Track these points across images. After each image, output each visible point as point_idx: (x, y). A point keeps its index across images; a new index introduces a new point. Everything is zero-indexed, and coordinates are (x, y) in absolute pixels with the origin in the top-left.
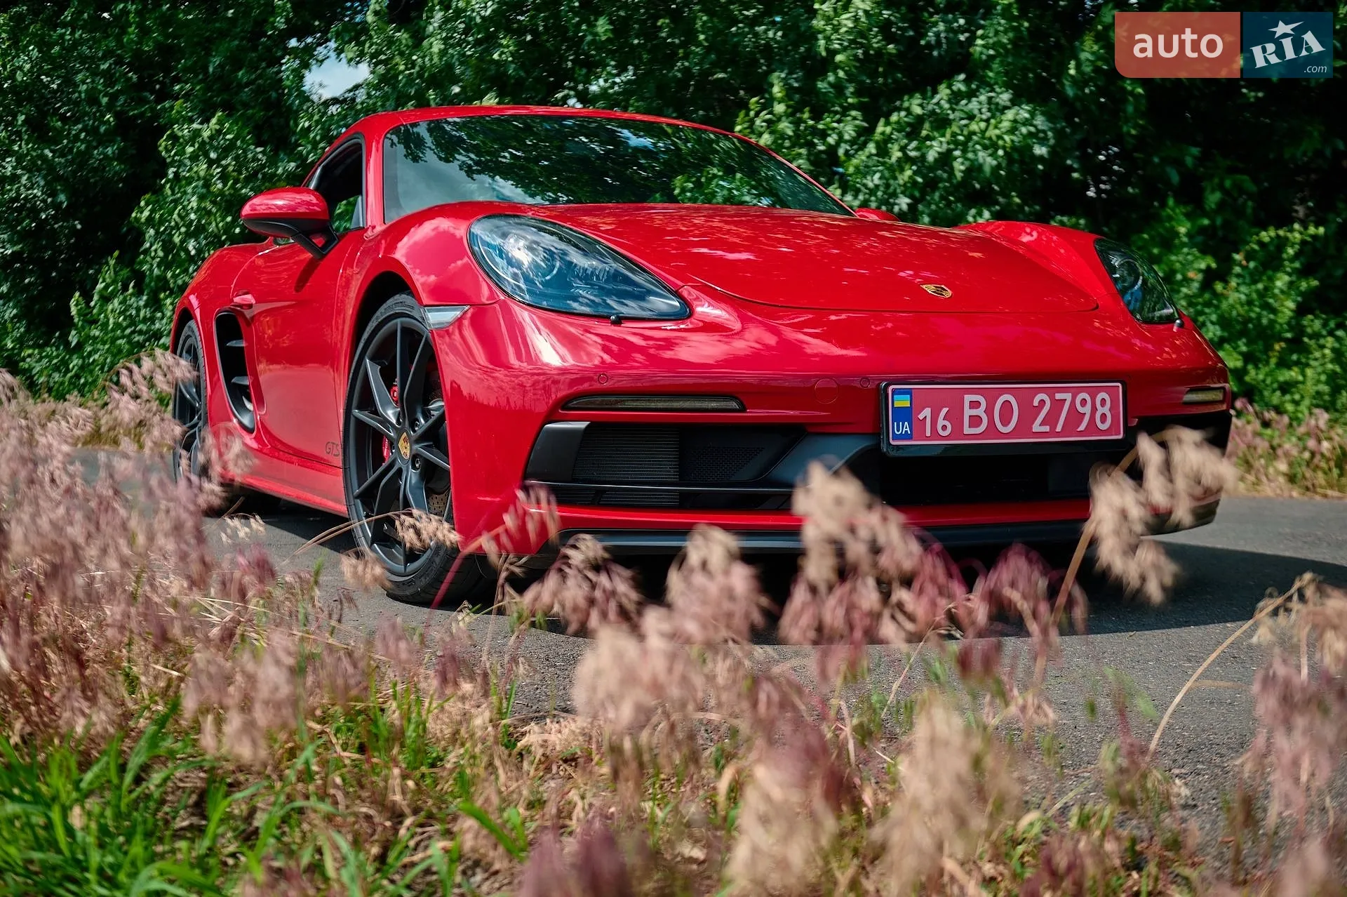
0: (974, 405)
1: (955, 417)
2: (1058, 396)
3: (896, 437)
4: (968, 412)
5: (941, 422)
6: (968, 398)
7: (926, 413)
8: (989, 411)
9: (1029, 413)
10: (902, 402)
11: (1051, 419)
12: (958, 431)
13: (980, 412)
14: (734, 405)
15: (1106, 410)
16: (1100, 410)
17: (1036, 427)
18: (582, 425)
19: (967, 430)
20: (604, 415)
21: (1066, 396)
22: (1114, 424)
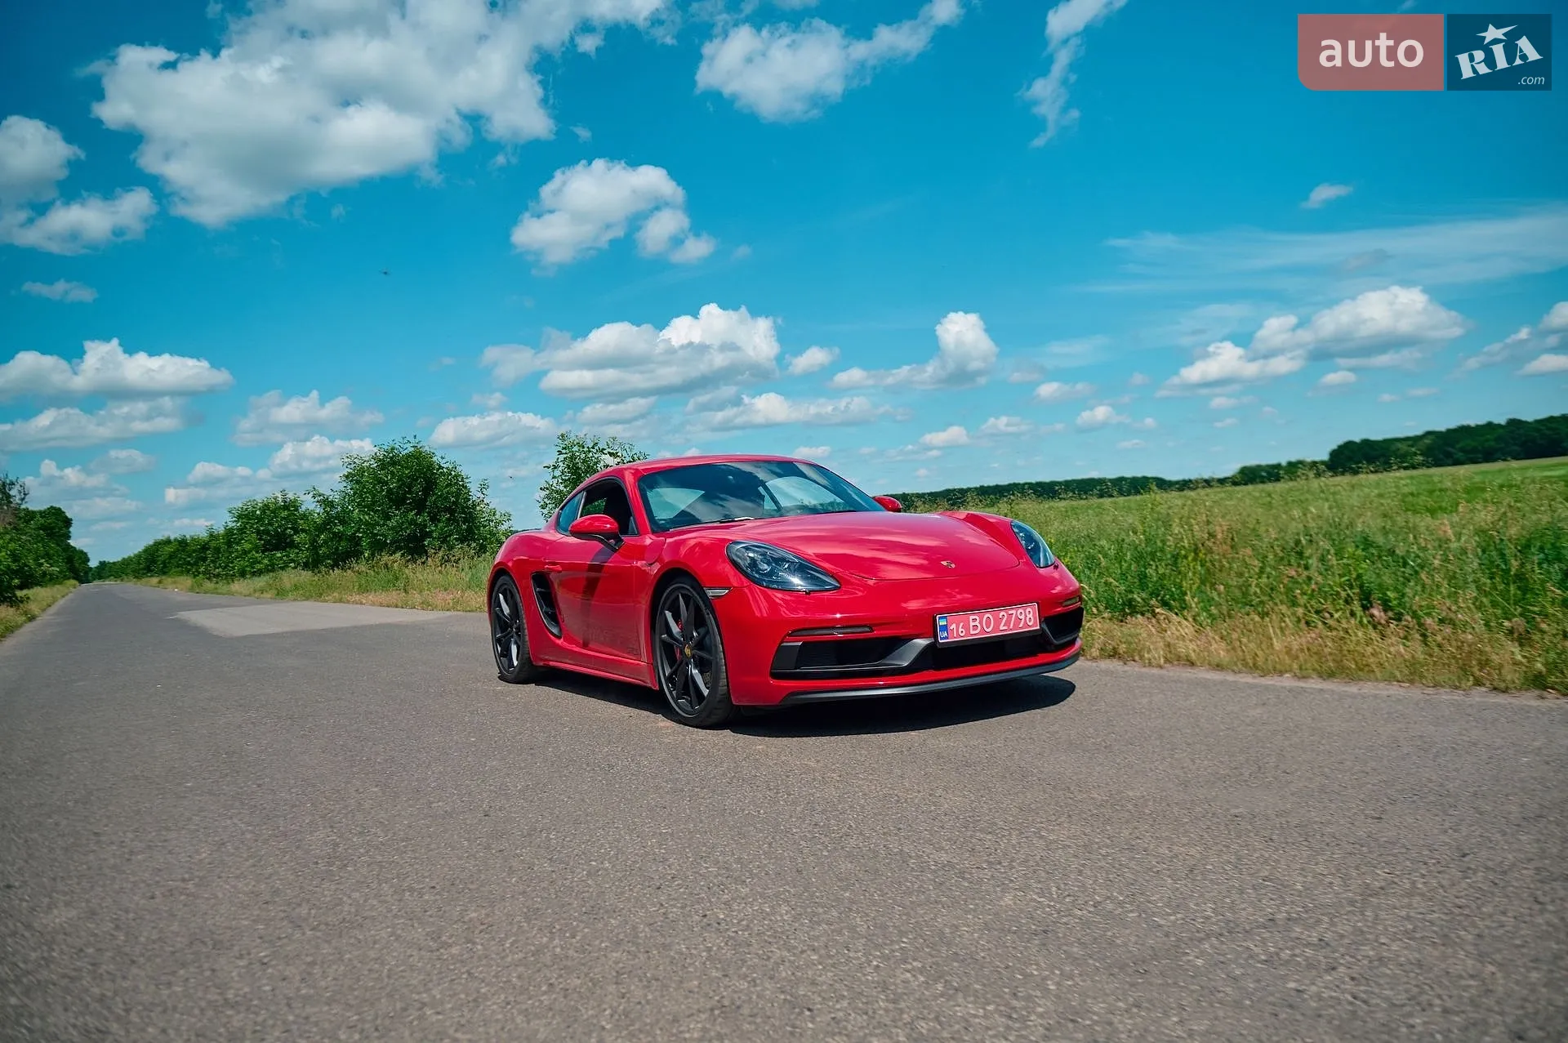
0: (974, 620)
1: (966, 627)
2: (1010, 612)
3: (941, 639)
4: (972, 624)
5: (960, 630)
6: (972, 617)
7: (954, 626)
8: (981, 623)
9: (998, 621)
10: (943, 622)
11: (1007, 623)
12: (968, 633)
13: (977, 623)
14: (867, 629)
15: (1031, 616)
16: (1029, 616)
17: (1002, 628)
18: (800, 644)
19: (972, 632)
20: (809, 639)
21: (1013, 612)
22: (1035, 622)
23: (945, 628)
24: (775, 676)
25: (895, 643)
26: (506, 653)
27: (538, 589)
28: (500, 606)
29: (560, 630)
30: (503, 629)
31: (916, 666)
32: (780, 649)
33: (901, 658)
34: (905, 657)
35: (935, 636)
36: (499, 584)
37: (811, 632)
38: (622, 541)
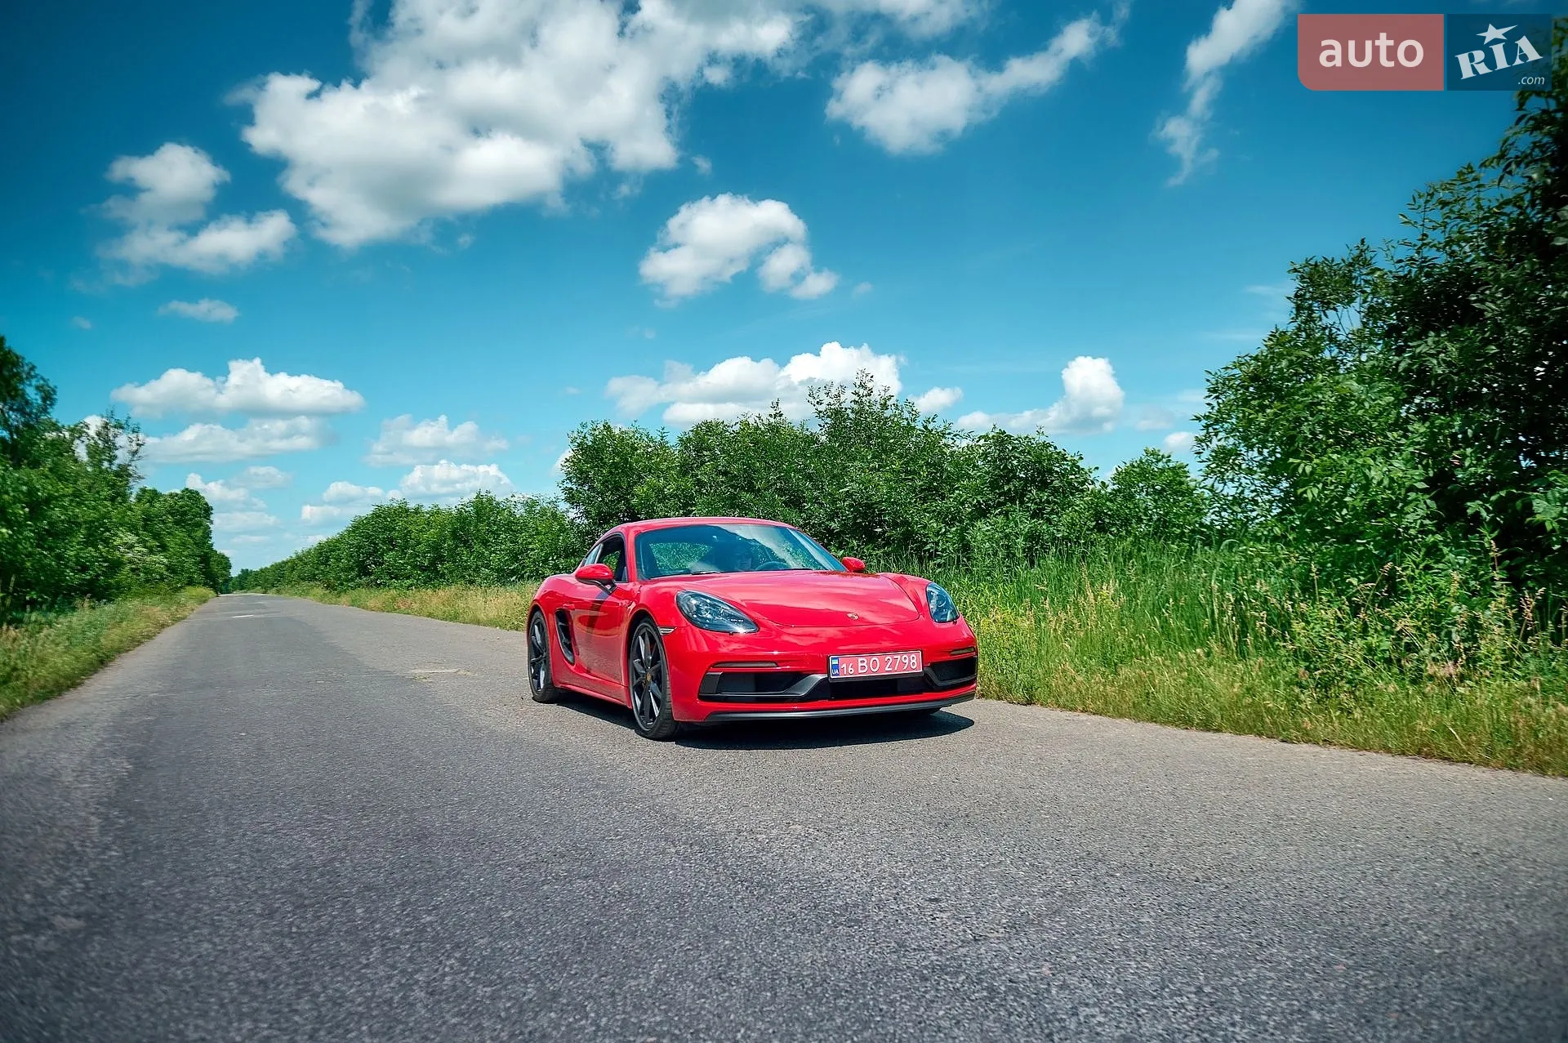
0: (862, 662)
1: (855, 667)
2: (895, 657)
3: (834, 675)
4: (860, 664)
5: (850, 669)
6: (860, 659)
7: (844, 666)
8: (868, 664)
9: (884, 664)
10: (835, 662)
11: (893, 666)
12: (856, 672)
13: (864, 664)
14: (774, 665)
15: (915, 661)
16: (912, 661)
17: (887, 669)
18: (720, 673)
19: (860, 671)
20: (727, 670)
21: (899, 657)
22: (918, 666)
23: (836, 667)
24: (702, 698)
25: (797, 677)
26: (536, 676)
27: (560, 623)
28: (534, 635)
29: (574, 659)
30: (537, 655)
31: (813, 696)
32: (705, 676)
33: (800, 689)
34: (803, 689)
35: (828, 673)
36: (534, 617)
37: (728, 665)
38: (615, 586)
